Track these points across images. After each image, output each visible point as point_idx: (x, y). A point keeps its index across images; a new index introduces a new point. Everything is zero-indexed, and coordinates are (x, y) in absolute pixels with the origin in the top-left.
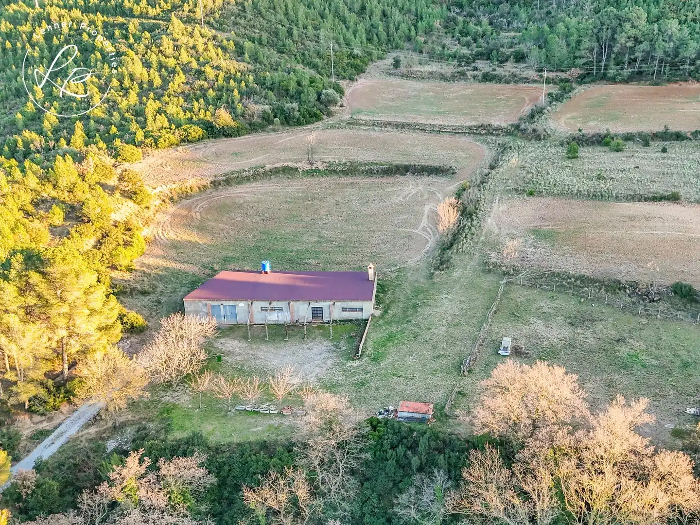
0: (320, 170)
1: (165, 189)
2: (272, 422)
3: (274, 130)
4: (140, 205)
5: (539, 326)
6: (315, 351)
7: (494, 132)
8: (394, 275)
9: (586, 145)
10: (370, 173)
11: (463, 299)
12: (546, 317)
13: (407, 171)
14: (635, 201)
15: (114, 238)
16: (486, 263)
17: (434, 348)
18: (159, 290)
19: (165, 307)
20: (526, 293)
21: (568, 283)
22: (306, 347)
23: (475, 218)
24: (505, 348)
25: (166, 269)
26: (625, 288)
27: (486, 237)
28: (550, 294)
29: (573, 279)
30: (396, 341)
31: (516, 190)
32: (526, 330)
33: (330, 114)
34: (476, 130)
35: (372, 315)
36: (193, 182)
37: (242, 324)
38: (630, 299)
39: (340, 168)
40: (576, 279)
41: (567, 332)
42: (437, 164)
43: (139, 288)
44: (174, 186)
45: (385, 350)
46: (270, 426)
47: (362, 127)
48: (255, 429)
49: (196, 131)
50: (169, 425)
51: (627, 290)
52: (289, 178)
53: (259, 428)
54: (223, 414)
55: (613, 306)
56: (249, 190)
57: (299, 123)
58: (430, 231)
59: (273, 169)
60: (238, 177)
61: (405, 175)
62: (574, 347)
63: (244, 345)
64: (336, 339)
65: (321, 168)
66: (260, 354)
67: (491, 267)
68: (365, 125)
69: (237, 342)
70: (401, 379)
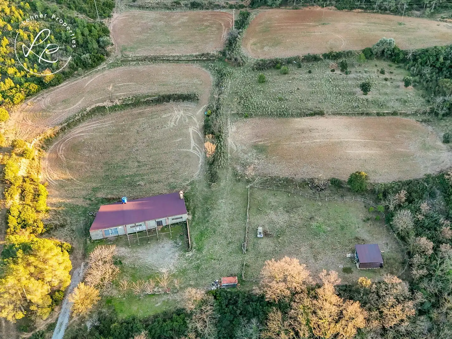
0: (118, 105)
1: (36, 141)
2: (163, 299)
3: (79, 75)
4: (29, 158)
5: (273, 215)
6: (166, 248)
7: (211, 58)
8: (189, 188)
9: (266, 69)
10: (147, 103)
11: (231, 202)
12: (275, 209)
13: (170, 99)
14: (301, 117)
15: (28, 191)
16: (236, 174)
17: (226, 238)
18: (68, 221)
19: (77, 233)
20: (261, 193)
21: (280, 184)
22: (161, 246)
23: (221, 140)
24: (260, 233)
25: (66, 205)
26: (308, 184)
27: (231, 154)
28: (273, 192)
29: (282, 181)
30: (206, 236)
31: (238, 114)
32: (267, 219)
33: (108, 55)
34: (200, 58)
35: (187, 219)
36: (49, 132)
37: (121, 236)
38: (311, 191)
39: (130, 102)
40: (284, 181)
41: (286, 217)
42: (186, 93)
43: (58, 223)
44: (41, 138)
45: (202, 243)
46: (164, 301)
47: (131, 63)
48: (157, 305)
49: (34, 87)
50: (114, 310)
51: (309, 185)
52: (102, 115)
53: (159, 304)
54: (138, 298)
55: (304, 197)
56: (83, 129)
57: (92, 67)
58: (197, 149)
59: (91, 110)
60: (73, 121)
61: (169, 102)
62: (291, 226)
63: (129, 250)
64: (174, 238)
65: (118, 104)
66: (140, 255)
67: (240, 178)
68: (132, 61)
69: (124, 248)
70: (216, 261)
